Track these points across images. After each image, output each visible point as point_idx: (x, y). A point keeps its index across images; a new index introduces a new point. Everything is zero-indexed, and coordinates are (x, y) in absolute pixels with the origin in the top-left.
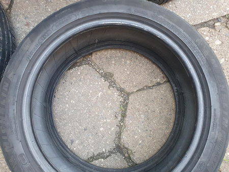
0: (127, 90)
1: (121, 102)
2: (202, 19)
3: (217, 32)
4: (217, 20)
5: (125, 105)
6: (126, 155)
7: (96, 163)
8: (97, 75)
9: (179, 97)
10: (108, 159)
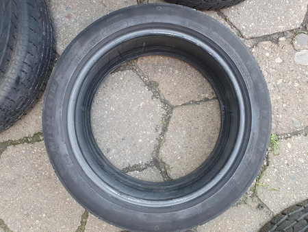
0: (172, 102)
1: (163, 114)
2: (265, 32)
3: (279, 48)
4: (283, 34)
5: (167, 119)
6: (163, 170)
7: (131, 174)
8: (141, 82)
9: (226, 116)
10: (143, 171)
